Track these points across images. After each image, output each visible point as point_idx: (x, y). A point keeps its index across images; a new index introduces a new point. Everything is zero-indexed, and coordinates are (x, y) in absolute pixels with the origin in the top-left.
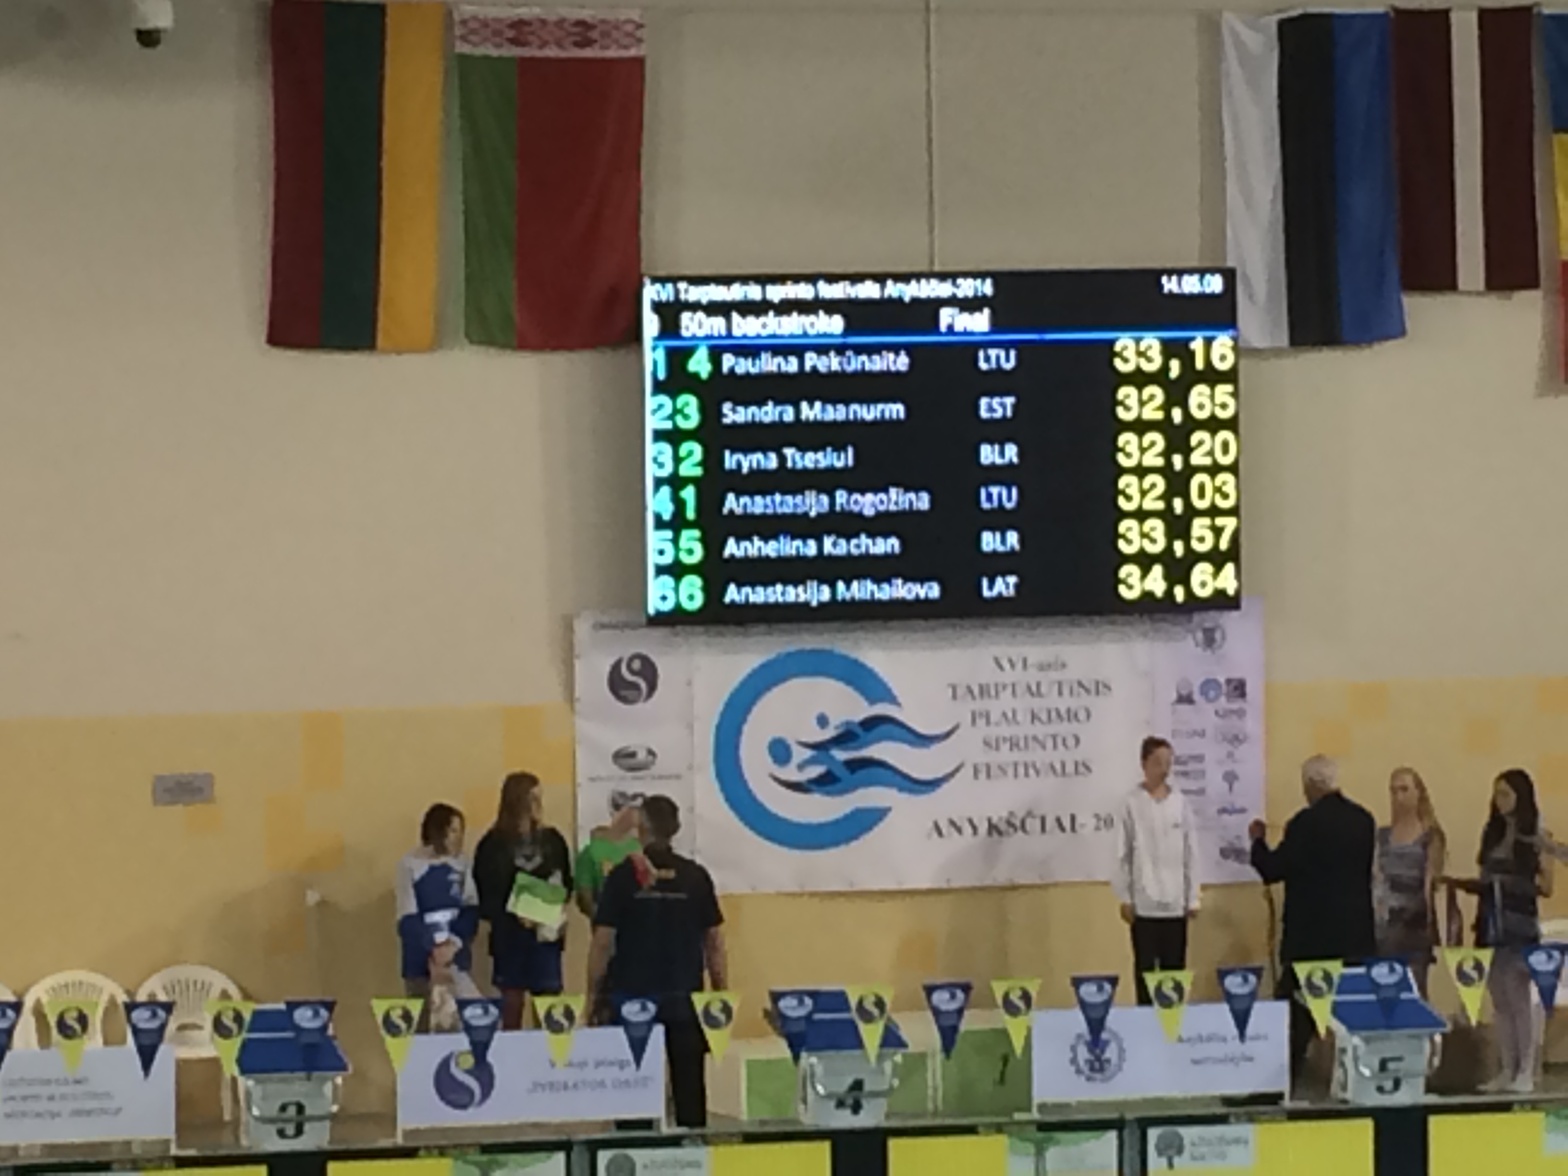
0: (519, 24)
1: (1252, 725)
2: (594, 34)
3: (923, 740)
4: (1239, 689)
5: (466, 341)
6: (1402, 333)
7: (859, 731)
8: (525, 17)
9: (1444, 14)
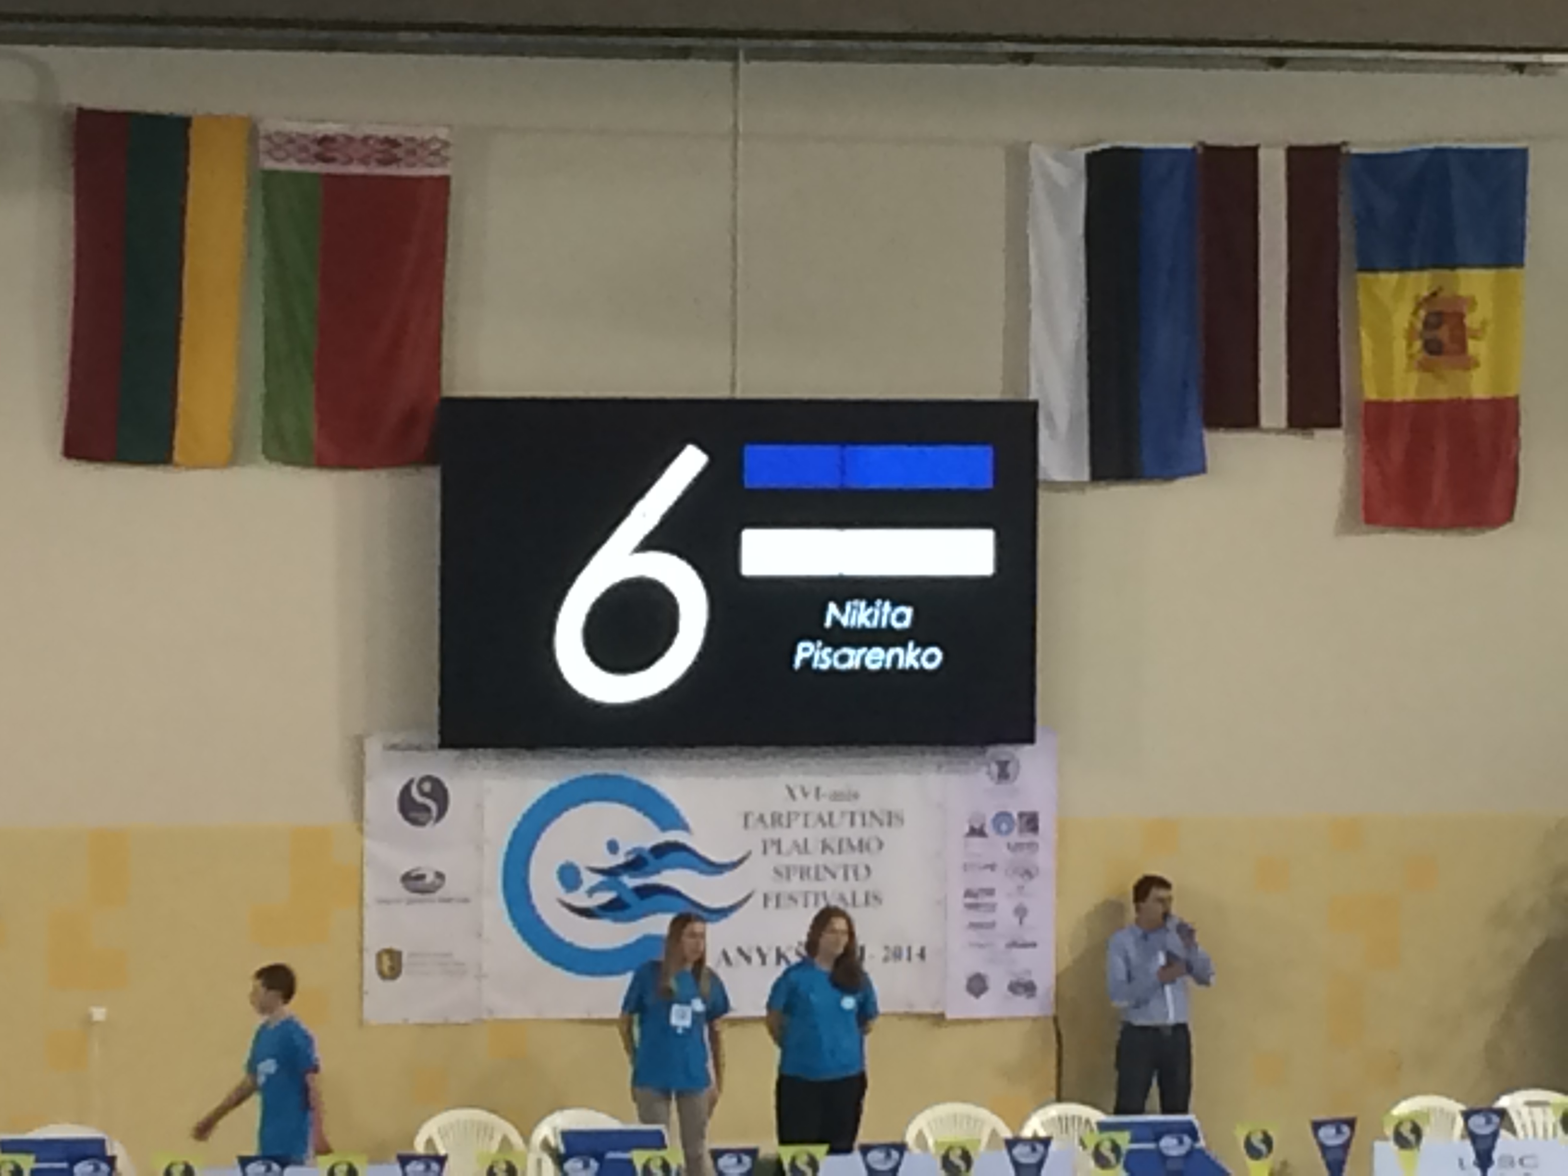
0: (325, 140)
1: (1044, 859)
2: (399, 152)
3: (713, 868)
4: (1031, 822)
5: (262, 457)
6: (1203, 470)
7: (650, 858)
8: (330, 133)
9: (1252, 152)
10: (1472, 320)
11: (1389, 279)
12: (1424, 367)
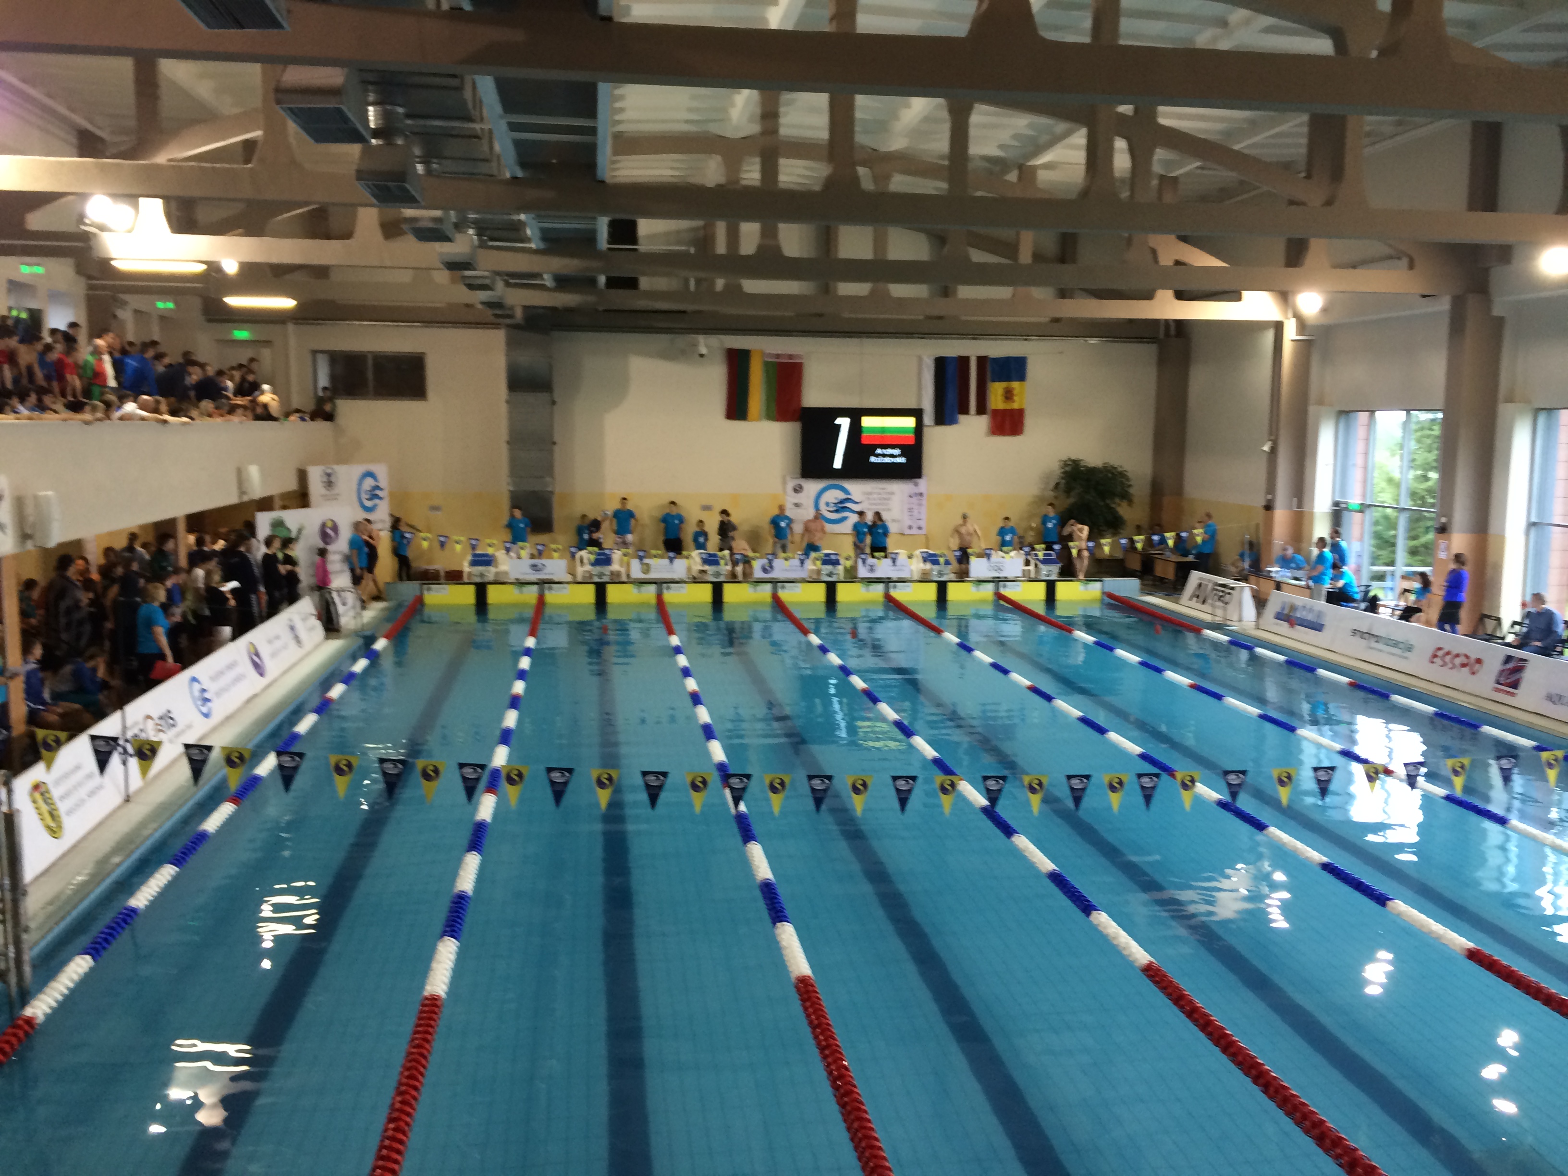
0: (778, 355)
1: (924, 502)
2: (792, 357)
3: (856, 503)
4: (921, 494)
5: (766, 419)
6: (958, 423)
7: (843, 501)
9: (969, 357)
10: (1015, 392)
11: (997, 383)
12: (1004, 402)
